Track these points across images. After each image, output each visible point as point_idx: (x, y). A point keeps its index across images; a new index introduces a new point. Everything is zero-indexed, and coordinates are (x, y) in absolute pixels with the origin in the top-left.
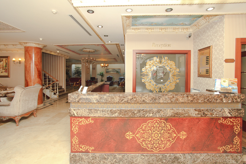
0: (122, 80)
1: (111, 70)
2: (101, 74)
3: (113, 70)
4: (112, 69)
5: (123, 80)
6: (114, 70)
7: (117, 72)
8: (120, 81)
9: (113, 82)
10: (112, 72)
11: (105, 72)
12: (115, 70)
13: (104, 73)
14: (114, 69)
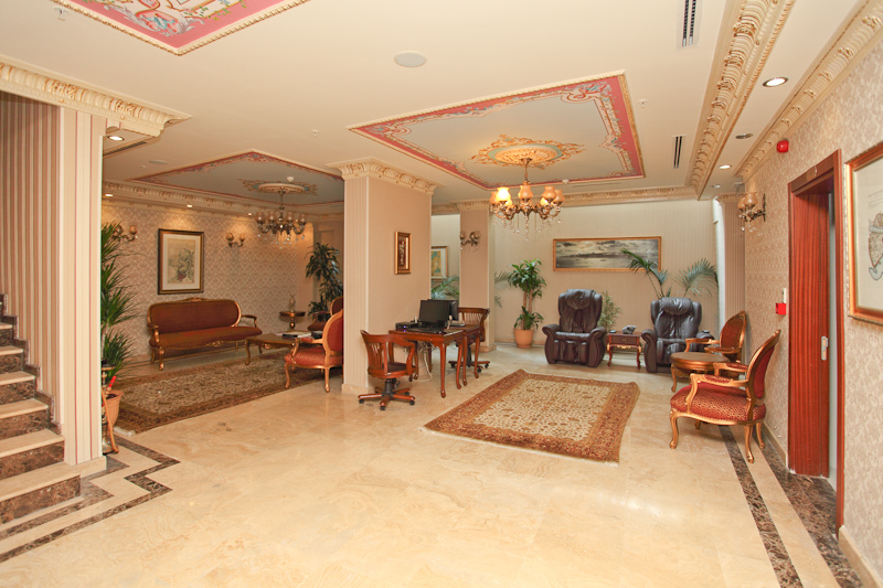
0: (678, 325)
1: (591, 248)
2: (523, 273)
3: (606, 249)
4: (601, 241)
5: (688, 323)
6: (612, 248)
7: (638, 262)
8: (665, 333)
9: (603, 334)
10: (595, 263)
11: (549, 262)
12: (617, 250)
13: (546, 273)
14: (612, 241)
